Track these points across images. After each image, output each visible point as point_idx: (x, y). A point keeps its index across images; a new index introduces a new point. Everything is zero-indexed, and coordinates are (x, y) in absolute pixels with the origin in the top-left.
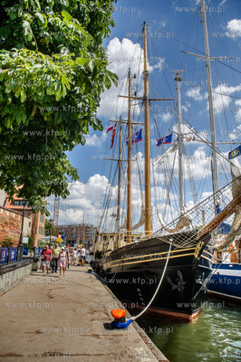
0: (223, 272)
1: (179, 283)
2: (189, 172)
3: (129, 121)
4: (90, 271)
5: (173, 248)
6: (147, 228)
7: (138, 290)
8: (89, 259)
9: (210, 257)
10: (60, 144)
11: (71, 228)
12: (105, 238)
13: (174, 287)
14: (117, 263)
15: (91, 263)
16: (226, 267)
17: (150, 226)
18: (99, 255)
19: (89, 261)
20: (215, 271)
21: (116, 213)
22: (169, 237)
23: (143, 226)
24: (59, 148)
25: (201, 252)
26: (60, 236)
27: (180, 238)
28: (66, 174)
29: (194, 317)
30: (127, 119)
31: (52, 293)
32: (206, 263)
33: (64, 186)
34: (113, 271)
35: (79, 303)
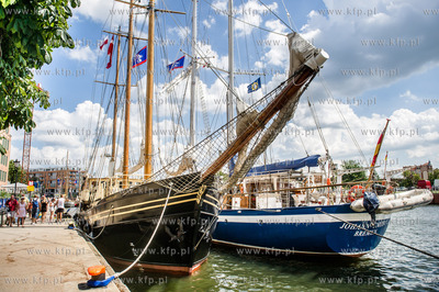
0: (231, 219)
1: (179, 233)
2: (203, 105)
3: (129, 34)
4: (71, 227)
5: (173, 193)
6: (146, 172)
7: (132, 244)
8: (73, 211)
9: (216, 203)
10: (22, 58)
11: (49, 172)
12: (94, 184)
13: (173, 238)
14: (106, 214)
15: (76, 217)
16: (235, 213)
17: (150, 169)
18: (85, 206)
19: (73, 215)
20: (222, 219)
21: (110, 152)
22: (168, 181)
23: (143, 169)
24: (21, 64)
25: (204, 197)
26: (31, 183)
27: (180, 182)
28: (31, 100)
29: (195, 269)
30: (127, 30)
31: (13, 256)
32: (211, 209)
33: (27, 115)
34: (102, 224)
35: (50, 264)
